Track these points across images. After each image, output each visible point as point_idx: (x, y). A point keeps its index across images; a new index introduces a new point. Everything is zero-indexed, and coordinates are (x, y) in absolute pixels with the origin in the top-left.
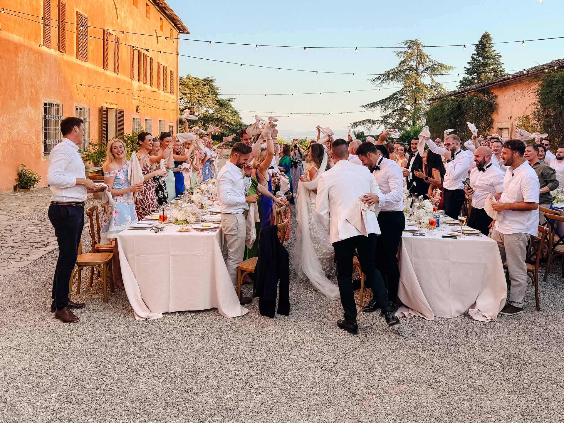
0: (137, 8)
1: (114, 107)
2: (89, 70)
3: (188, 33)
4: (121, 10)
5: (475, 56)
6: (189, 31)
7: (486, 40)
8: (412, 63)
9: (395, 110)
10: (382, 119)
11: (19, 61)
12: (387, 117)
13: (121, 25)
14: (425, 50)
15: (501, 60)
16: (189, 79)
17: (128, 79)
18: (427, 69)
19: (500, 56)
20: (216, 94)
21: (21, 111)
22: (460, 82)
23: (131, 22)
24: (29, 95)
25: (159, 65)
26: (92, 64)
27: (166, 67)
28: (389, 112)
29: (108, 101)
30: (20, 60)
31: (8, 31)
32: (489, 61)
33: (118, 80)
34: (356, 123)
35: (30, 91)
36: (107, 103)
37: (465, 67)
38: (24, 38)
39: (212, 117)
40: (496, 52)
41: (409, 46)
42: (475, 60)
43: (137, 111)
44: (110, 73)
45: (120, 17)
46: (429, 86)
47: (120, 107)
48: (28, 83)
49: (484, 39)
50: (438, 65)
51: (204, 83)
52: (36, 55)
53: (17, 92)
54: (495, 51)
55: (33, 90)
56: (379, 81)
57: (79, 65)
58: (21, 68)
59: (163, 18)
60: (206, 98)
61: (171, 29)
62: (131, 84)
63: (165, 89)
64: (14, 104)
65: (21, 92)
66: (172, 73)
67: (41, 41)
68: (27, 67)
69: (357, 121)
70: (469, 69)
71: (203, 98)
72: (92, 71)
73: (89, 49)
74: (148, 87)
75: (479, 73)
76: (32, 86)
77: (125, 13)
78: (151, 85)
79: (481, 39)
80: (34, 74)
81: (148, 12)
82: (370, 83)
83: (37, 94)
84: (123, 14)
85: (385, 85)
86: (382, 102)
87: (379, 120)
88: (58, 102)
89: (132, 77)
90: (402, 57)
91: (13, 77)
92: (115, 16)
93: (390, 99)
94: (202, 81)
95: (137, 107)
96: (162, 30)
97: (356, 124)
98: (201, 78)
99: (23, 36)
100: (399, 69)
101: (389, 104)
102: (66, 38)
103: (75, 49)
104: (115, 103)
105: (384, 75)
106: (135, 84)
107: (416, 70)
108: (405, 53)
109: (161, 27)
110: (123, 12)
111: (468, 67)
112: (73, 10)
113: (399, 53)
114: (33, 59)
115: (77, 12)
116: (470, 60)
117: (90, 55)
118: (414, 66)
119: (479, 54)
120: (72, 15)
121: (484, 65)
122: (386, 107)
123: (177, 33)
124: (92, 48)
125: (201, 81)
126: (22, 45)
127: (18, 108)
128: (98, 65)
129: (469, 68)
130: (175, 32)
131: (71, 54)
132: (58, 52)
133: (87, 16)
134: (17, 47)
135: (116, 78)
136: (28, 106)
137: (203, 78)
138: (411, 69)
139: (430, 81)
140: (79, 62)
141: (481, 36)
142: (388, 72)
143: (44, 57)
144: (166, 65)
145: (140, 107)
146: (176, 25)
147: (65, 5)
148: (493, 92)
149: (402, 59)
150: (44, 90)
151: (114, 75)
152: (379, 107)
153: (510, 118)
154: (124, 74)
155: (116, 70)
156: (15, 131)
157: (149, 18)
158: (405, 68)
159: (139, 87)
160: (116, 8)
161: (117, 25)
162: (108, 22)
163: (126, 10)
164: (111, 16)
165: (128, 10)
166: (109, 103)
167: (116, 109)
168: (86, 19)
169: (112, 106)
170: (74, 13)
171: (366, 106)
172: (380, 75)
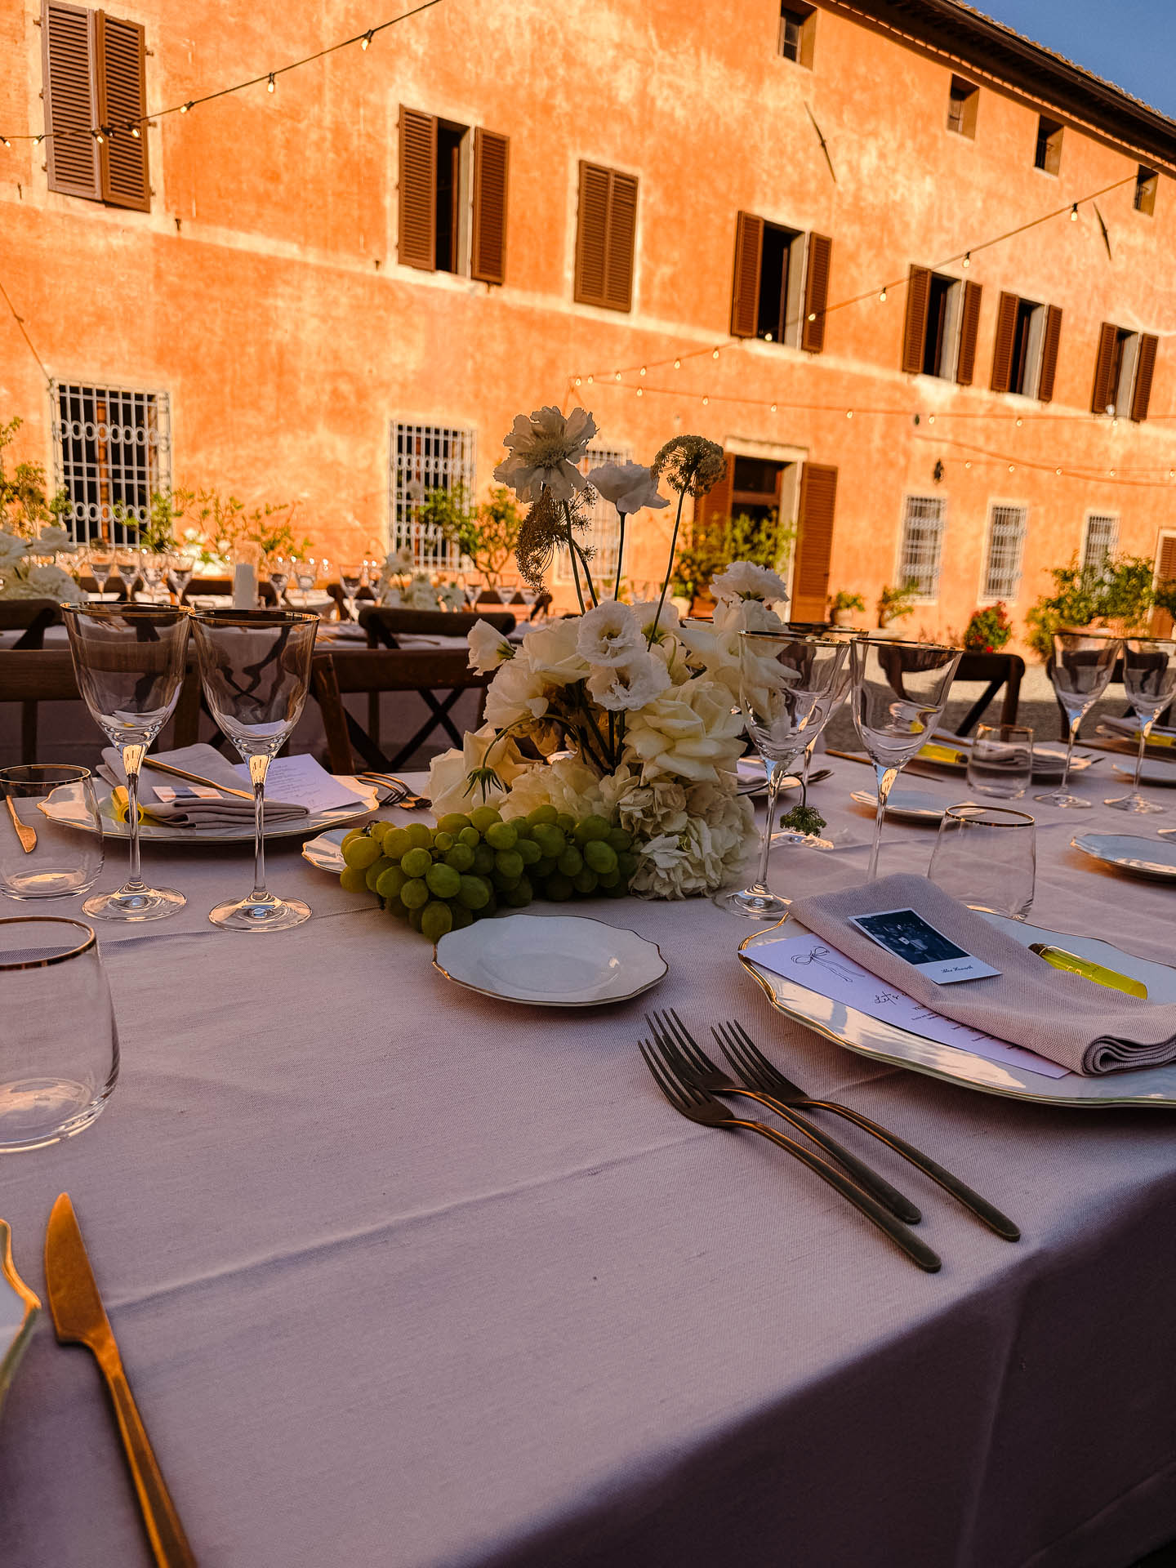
0: (972, 137)
1: (799, 457)
2: (644, 342)
4: (860, 147)
11: (276, 308)
13: (857, 198)
17: (885, 373)
21: (285, 441)
23: (926, 186)
24: (325, 398)
25: (1113, 332)
26: (670, 320)
27: (1158, 341)
29: (756, 436)
30: (280, 303)
31: (231, 225)
33: (826, 376)
35: (328, 387)
36: (745, 441)
38: (303, 246)
43: (937, 474)
44: (775, 350)
45: (854, 170)
47: (822, 459)
48: (321, 368)
52: (360, 291)
53: (269, 389)
55: (345, 387)
57: (588, 322)
58: (289, 326)
59: (1158, 167)
62: (907, 390)
64: (252, 418)
65: (285, 391)
67: (383, 253)
68: (314, 323)
72: (664, 342)
73: (652, 273)
74: (1021, 402)
76: (335, 375)
77: (882, 156)
78: (1049, 397)
80: (351, 344)
81: (1046, 147)
83: (361, 395)
84: (870, 161)
91: (251, 350)
92: (815, 166)
96: (1148, 210)
99: (302, 239)
103: (568, 276)
104: (800, 442)
106: (938, 390)
109: (1145, 200)
110: (874, 153)
112: (564, 156)
114: (344, 300)
115: (583, 164)
117: (652, 292)
120: (555, 172)
124: (662, 270)
126: (290, 264)
127: (273, 433)
128: (707, 325)
131: (547, 288)
132: (473, 284)
134: (269, 271)
135: (811, 368)
136: (321, 427)
140: (589, 313)
143: (401, 295)
144: (1160, 334)
145: (953, 465)
147: (502, 141)
150: (395, 389)
151: (802, 358)
154: (862, 354)
155: (814, 341)
156: (259, 492)
157: (1052, 168)
159: (962, 401)
160: (823, 144)
161: (829, 198)
162: (768, 190)
163: (893, 145)
164: (789, 169)
165: (909, 144)
166: (761, 443)
167: (804, 464)
168: (633, 181)
169: (777, 454)
170: (564, 162)
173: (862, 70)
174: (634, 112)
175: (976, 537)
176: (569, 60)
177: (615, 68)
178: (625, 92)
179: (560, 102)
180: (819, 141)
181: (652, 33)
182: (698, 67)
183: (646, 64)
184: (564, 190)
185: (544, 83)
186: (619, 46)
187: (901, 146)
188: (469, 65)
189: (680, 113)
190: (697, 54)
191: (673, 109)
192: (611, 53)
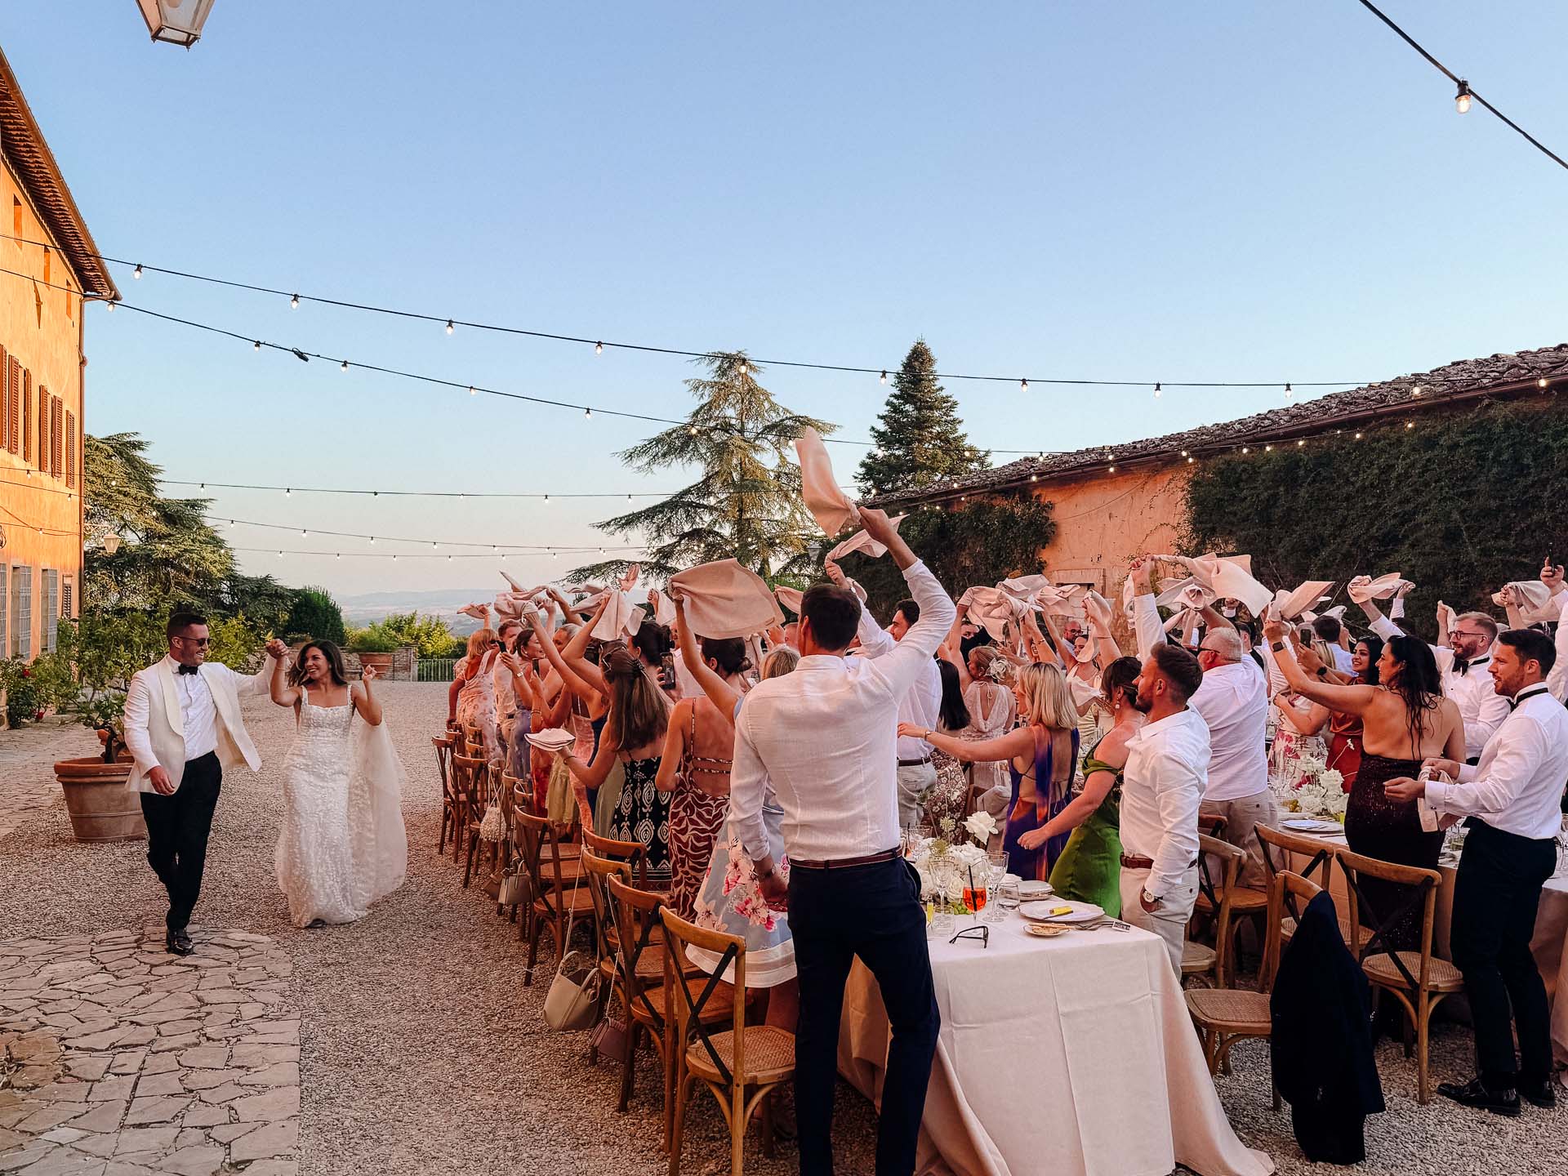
3: (116, 299)
5: (895, 401)
6: (120, 292)
7: (922, 363)
8: (730, 412)
9: (684, 536)
10: (653, 559)
12: (666, 553)
14: (761, 381)
15: (956, 414)
18: (769, 429)
19: (955, 403)
20: (150, 486)
22: (863, 465)
25: (44, 393)
27: (58, 402)
28: (667, 540)
32: (928, 413)
34: (584, 570)
37: (873, 429)
40: (943, 393)
41: (720, 367)
42: (895, 409)
46: (772, 474)
49: (917, 360)
50: (796, 419)
54: (941, 389)
56: (646, 459)
59: (49, 247)
61: (67, 283)
63: (54, 471)
66: (70, 419)
69: (587, 565)
70: (884, 433)
74: (18, 461)
75: (906, 443)
78: (25, 454)
79: (910, 358)
81: (17, 224)
82: (619, 461)
85: (661, 467)
86: (650, 513)
87: (646, 563)
90: (705, 396)
93: (672, 505)
96: (48, 286)
97: (583, 574)
101: (669, 519)
105: (658, 441)
107: (741, 431)
108: (713, 385)
111: (882, 426)
113: (697, 386)
116: (884, 410)
118: (733, 422)
119: (905, 396)
121: (921, 424)
122: (660, 528)
123: (82, 298)
125: (100, 445)
129: (882, 430)
130: (75, 295)
138: (726, 427)
139: (778, 461)
141: (907, 352)
142: (669, 435)
144: (58, 395)
146: (81, 271)
148: (1039, 496)
149: (706, 400)
152: (643, 528)
153: (1095, 560)
157: (19, 242)
158: (712, 424)
171: (608, 524)
172: (646, 443)
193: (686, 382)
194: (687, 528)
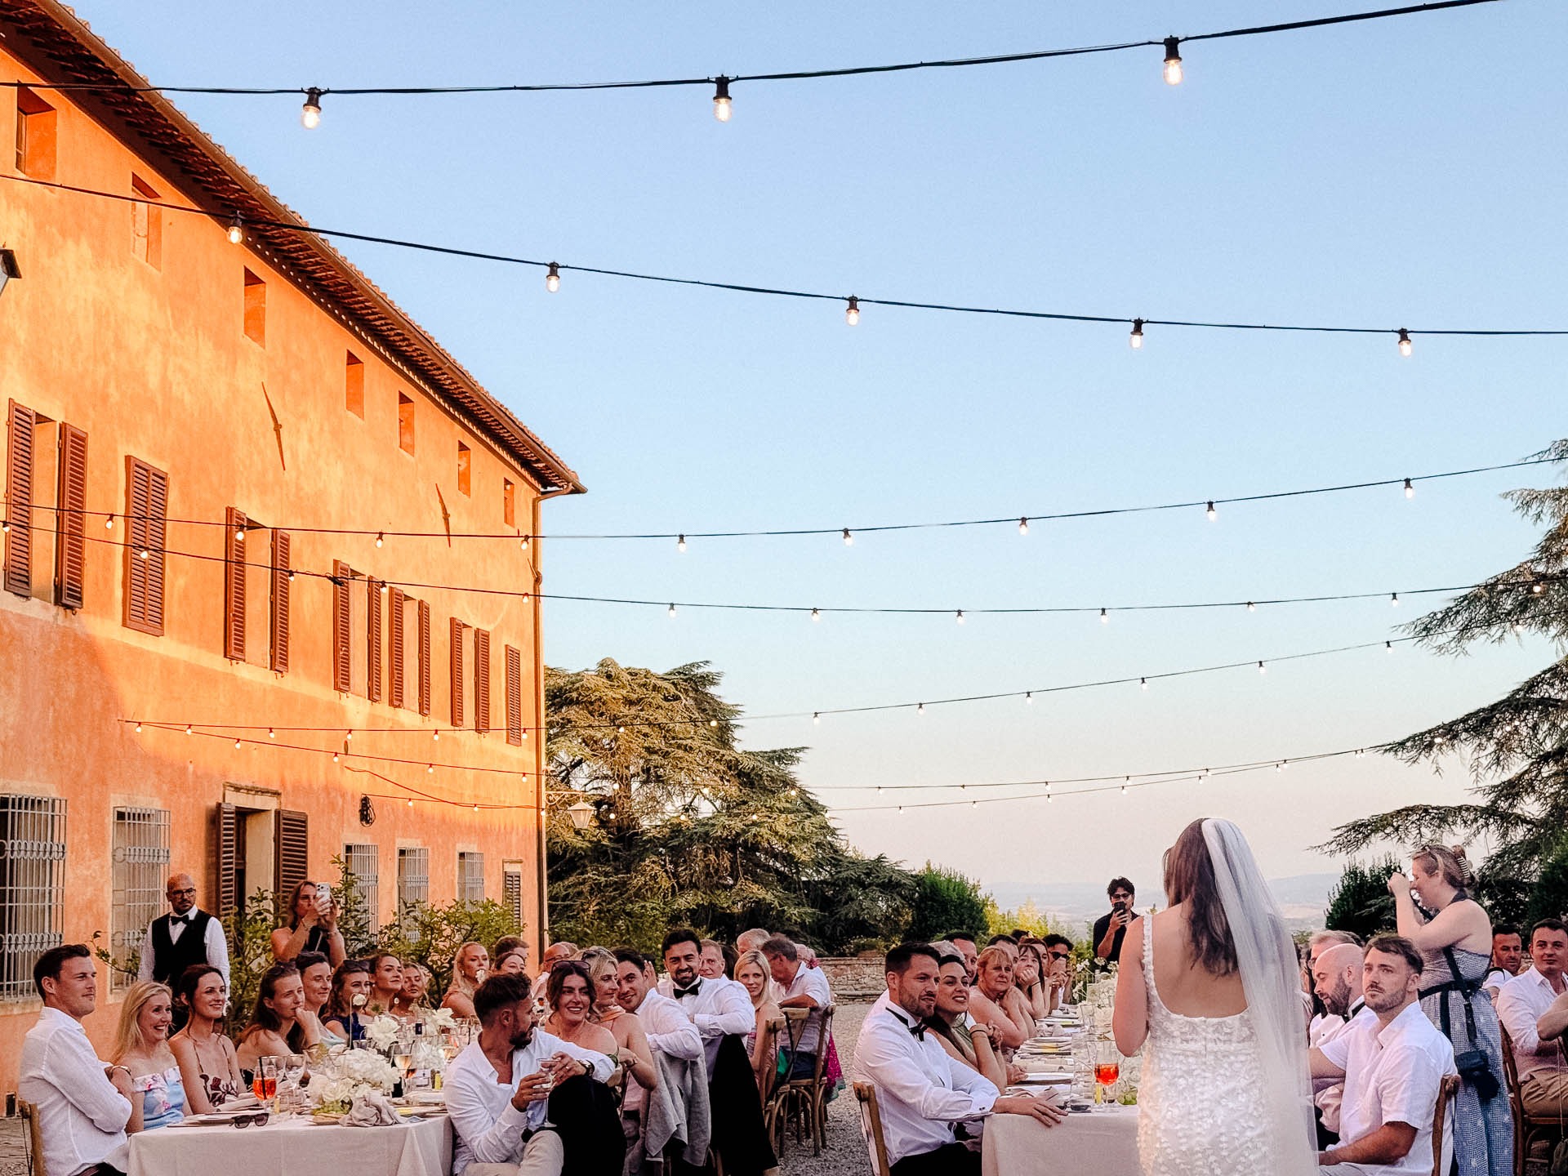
0: (361, 415)
1: (269, 804)
2: (168, 666)
3: (577, 490)
4: (298, 431)
6: (583, 482)
9: (1545, 758)
10: (1484, 802)
12: (1512, 789)
13: (299, 488)
16: (609, 677)
17: (324, 693)
20: (723, 736)
23: (338, 471)
25: (456, 627)
26: (185, 642)
27: (486, 636)
28: (1518, 765)
29: (244, 783)
33: (287, 700)
36: (238, 789)
39: (707, 834)
43: (365, 816)
44: (253, 672)
45: (295, 456)
47: (291, 805)
51: (673, 690)
56: (1451, 631)
57: (131, 651)
59: (469, 441)
60: (680, 753)
61: (507, 482)
62: (338, 711)
63: (482, 726)
66: (513, 656)
69: (1365, 816)
71: (666, 755)
72: (181, 670)
73: (173, 586)
74: (408, 716)
77: (311, 440)
78: (424, 708)
81: (406, 425)
82: (1407, 639)
84: (304, 446)
85: (1481, 643)
86: (1481, 723)
87: (1468, 809)
88: (48, 790)
89: (342, 681)
90: (1546, 517)
92: (272, 453)
93: (1515, 705)
94: (665, 684)
95: (365, 802)
96: (467, 492)
97: (1362, 831)
98: (660, 668)
100: (1541, 568)
102: (86, 554)
103: (119, 593)
104: (273, 788)
105: (1470, 600)
106: (356, 708)
108: (1560, 495)
109: (464, 480)
110: (306, 437)
112: (115, 451)
113: (1529, 500)
115: (128, 458)
117: (173, 609)
120: (109, 471)
122: (1500, 745)
123: (534, 494)
124: (181, 582)
125: (659, 683)
128: (205, 646)
130: (524, 491)
131: (104, 610)
132: (54, 609)
133: (162, 466)
135: (277, 691)
137: (668, 670)
140: (132, 638)
142: (1490, 587)
143: (5, 629)
144: (485, 627)
145: (373, 801)
146: (526, 463)
147: (83, 440)
149: (1549, 524)
151: (266, 678)
152: (1466, 749)
154: (309, 674)
155: (279, 659)
157: (409, 448)
159: (373, 718)
160: (277, 428)
161: (281, 488)
162: (244, 482)
163: (317, 428)
164: (255, 457)
165: (326, 428)
166: (249, 790)
167: (278, 813)
168: (162, 478)
169: (257, 802)
170: (115, 461)
171: (1402, 744)
172: (1452, 604)
173: (294, 347)
174: (159, 401)
175: (390, 893)
176: (119, 345)
177: (147, 351)
178: (153, 381)
179: (112, 390)
180: (272, 425)
181: (169, 313)
182: (198, 350)
183: (166, 346)
184: (116, 491)
185: (102, 370)
186: (149, 328)
187: (321, 429)
188: (54, 352)
189: (187, 398)
190: (197, 334)
191: (183, 394)
192: (144, 335)
193: (1506, 495)
194: (1549, 746)
